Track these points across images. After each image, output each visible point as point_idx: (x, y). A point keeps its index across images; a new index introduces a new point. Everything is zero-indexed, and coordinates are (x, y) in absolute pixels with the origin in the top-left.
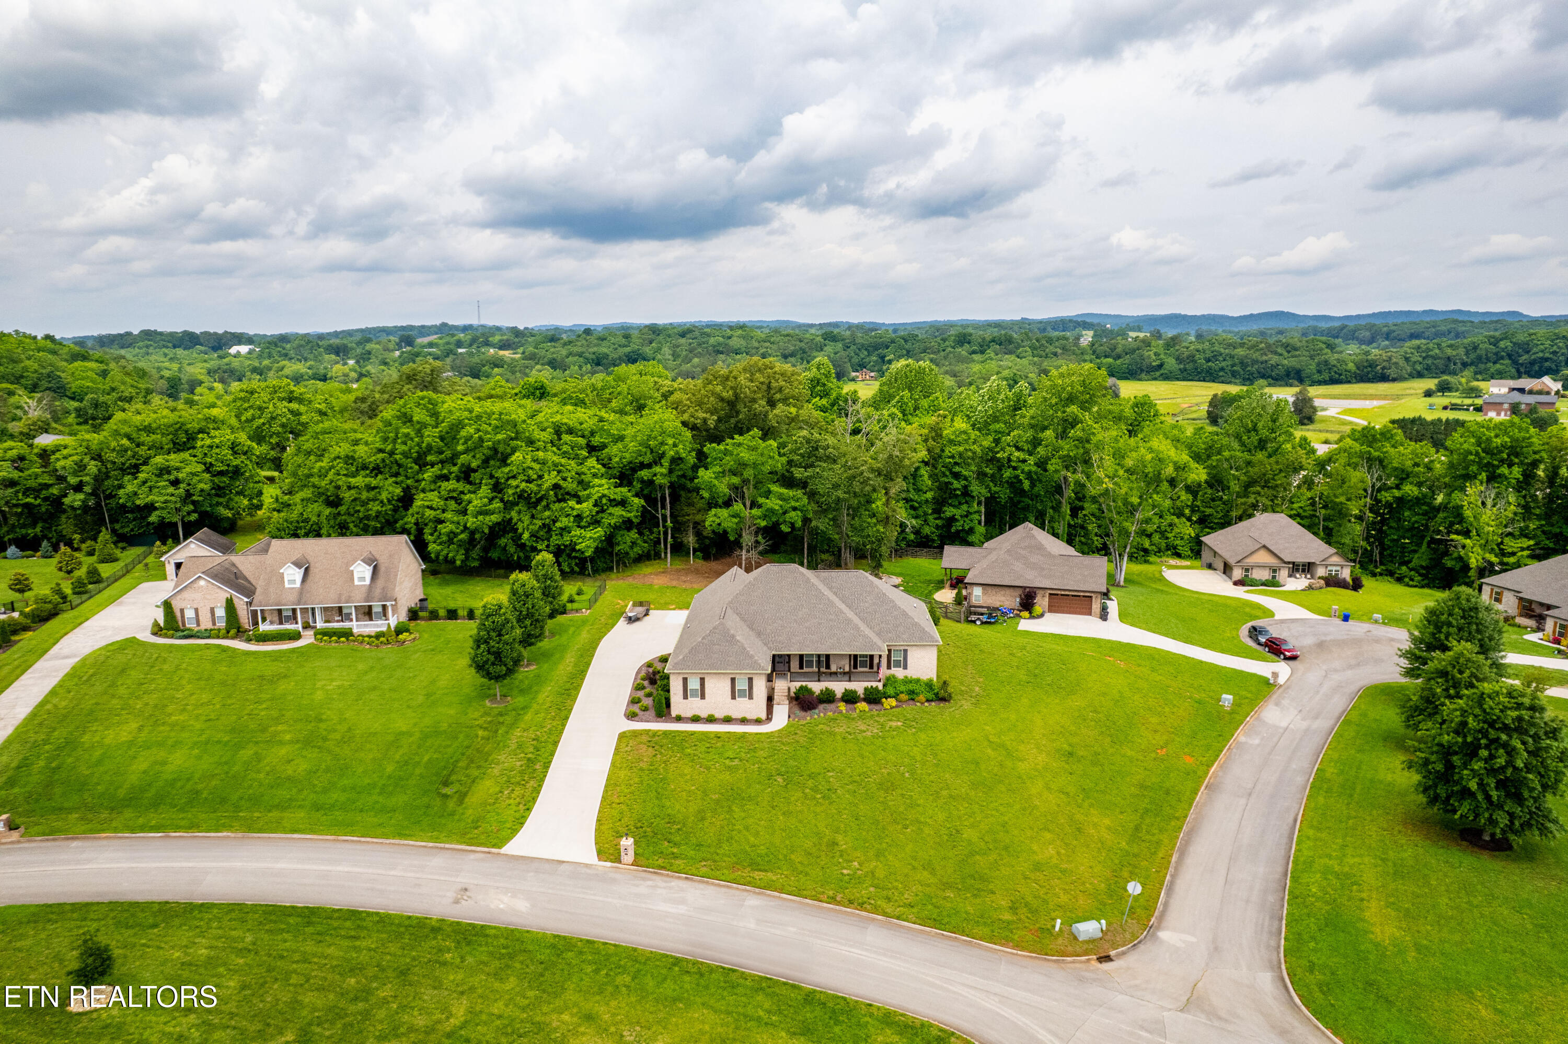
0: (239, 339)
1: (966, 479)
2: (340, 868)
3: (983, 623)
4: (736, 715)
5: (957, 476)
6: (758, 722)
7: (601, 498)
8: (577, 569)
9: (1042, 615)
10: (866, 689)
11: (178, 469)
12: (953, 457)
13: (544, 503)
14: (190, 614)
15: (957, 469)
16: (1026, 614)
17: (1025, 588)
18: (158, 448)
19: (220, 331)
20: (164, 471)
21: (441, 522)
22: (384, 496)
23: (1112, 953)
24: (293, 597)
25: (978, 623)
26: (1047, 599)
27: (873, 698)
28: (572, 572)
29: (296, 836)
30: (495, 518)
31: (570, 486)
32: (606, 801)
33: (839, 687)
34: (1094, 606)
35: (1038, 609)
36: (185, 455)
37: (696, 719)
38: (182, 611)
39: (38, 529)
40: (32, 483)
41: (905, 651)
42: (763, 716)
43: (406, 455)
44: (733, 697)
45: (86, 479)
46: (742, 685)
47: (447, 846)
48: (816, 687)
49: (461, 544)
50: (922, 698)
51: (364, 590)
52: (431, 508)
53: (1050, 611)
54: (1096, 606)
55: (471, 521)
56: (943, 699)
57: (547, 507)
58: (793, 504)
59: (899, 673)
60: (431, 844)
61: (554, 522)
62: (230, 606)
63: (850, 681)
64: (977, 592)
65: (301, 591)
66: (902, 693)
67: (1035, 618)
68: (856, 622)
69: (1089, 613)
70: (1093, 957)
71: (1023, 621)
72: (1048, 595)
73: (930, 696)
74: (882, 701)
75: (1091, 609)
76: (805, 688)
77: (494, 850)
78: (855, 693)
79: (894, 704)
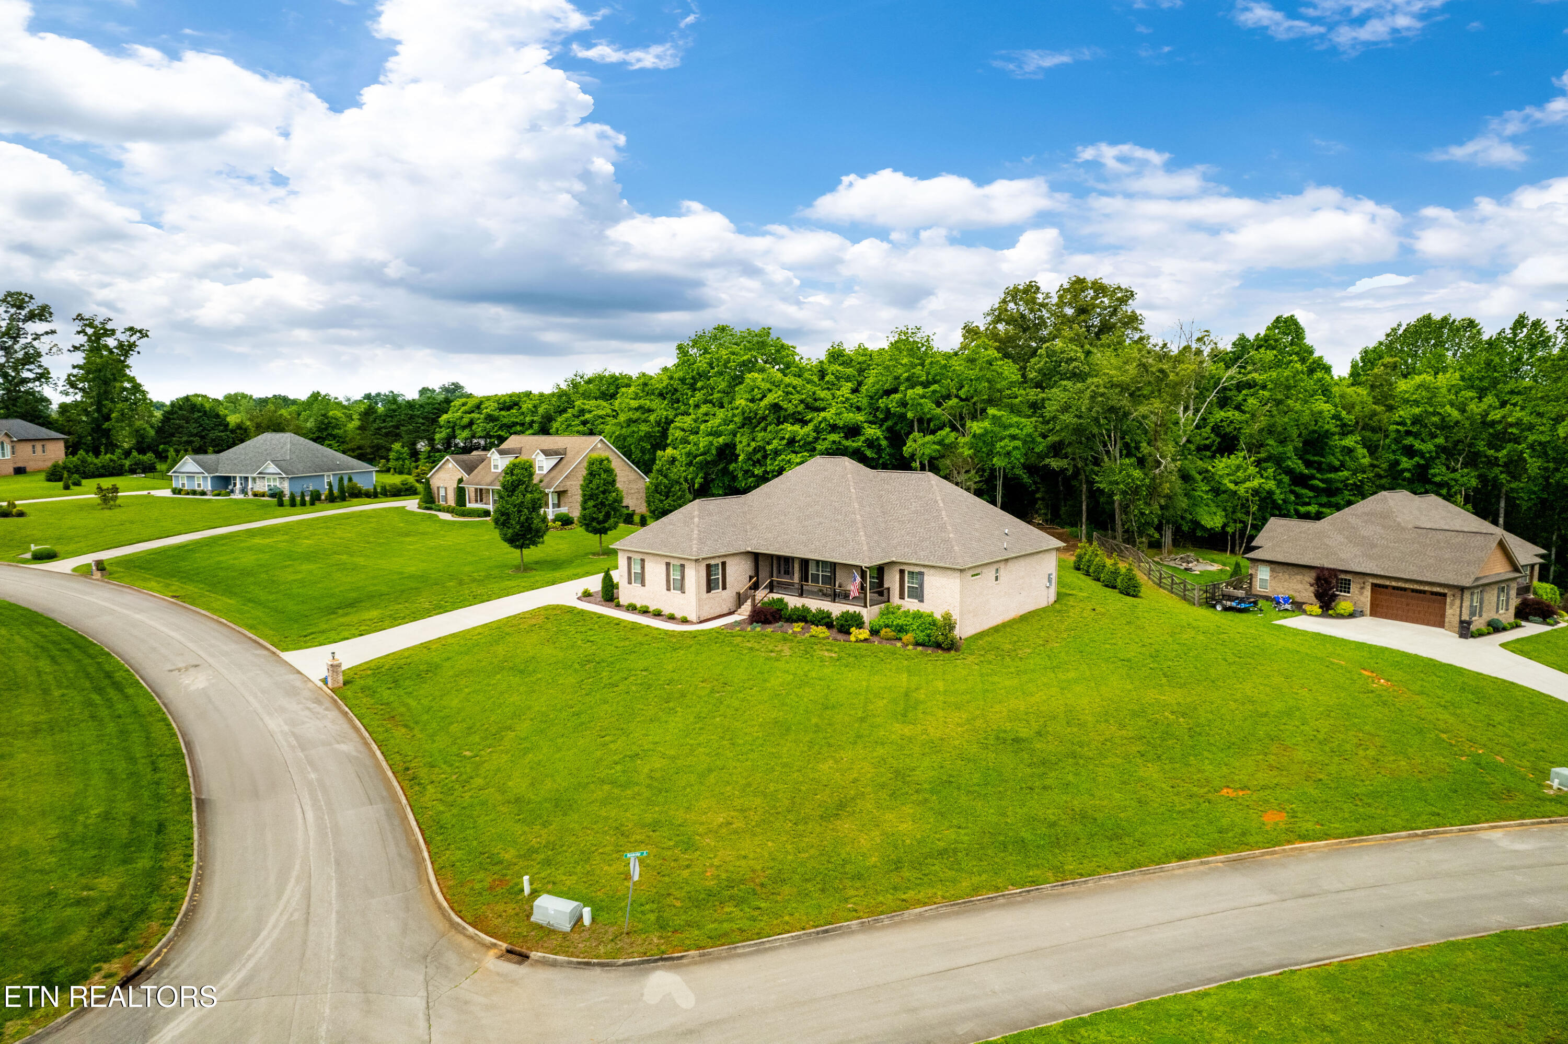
1: (1422, 455)
2: (174, 634)
3: (1225, 609)
4: (669, 609)
5: (1410, 452)
6: (685, 621)
7: (820, 423)
9: (1351, 616)
10: (847, 613)
11: (590, 412)
13: (762, 424)
14: (442, 493)
15: (1409, 441)
16: (1317, 609)
17: (1322, 569)
20: (582, 412)
22: (652, 418)
23: (535, 955)
24: (490, 479)
25: (1219, 608)
26: (1368, 593)
27: (845, 626)
29: (204, 613)
30: (721, 440)
32: (425, 645)
33: (817, 605)
34: (1449, 612)
35: (1344, 606)
37: (632, 608)
38: (438, 488)
40: (505, 421)
41: (923, 575)
42: (695, 619)
43: (683, 380)
44: (668, 589)
46: (676, 574)
47: (260, 640)
48: (793, 601)
50: (907, 638)
52: (683, 430)
53: (1374, 613)
54: (1452, 613)
56: (938, 646)
59: (909, 603)
60: (254, 637)
62: (460, 481)
63: (832, 601)
64: (1264, 573)
66: (887, 626)
67: (1331, 616)
68: (860, 525)
69: (1441, 624)
70: (504, 946)
71: (1304, 617)
72: (1374, 586)
73: (921, 637)
74: (853, 629)
75: (1443, 616)
76: (781, 600)
77: (278, 652)
78: (829, 615)
79: (862, 637)
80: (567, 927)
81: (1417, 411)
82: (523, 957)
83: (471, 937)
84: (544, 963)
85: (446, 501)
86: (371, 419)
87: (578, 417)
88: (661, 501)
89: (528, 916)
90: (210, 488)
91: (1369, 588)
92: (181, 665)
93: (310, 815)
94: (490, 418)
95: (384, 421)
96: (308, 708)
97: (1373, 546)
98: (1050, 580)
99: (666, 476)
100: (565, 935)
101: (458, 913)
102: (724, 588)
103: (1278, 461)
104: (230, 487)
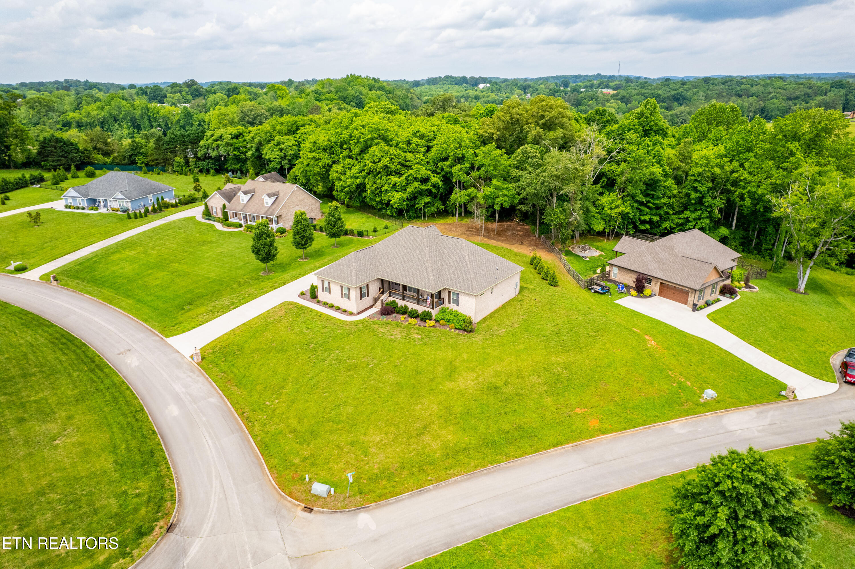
0: (484, 80)
2: (110, 327)
3: (596, 292)
4: (343, 307)
6: (352, 314)
7: (409, 176)
8: (394, 214)
9: (650, 296)
10: (425, 311)
11: (283, 143)
12: (693, 175)
13: (379, 176)
14: (214, 210)
16: (635, 293)
17: (640, 273)
18: (280, 133)
19: (477, 77)
20: (279, 143)
21: (340, 180)
22: (320, 164)
23: (315, 509)
24: (240, 207)
25: (593, 291)
26: (658, 286)
27: (425, 317)
28: (392, 216)
29: (118, 310)
30: (358, 181)
31: (393, 167)
32: (233, 332)
33: (411, 306)
34: (689, 299)
35: (647, 292)
36: (291, 137)
37: (325, 304)
38: (212, 207)
39: (239, 166)
40: (237, 145)
41: (458, 294)
42: (355, 312)
44: (342, 297)
45: (253, 145)
46: (345, 291)
47: (154, 330)
48: (401, 303)
49: (347, 193)
50: (452, 325)
51: (266, 209)
52: (337, 172)
53: (660, 295)
54: (691, 299)
55: (349, 182)
56: (465, 330)
57: (380, 178)
58: (505, 192)
59: (453, 306)
60: (150, 328)
61: (383, 186)
62: (224, 206)
63: (419, 304)
64: (615, 270)
65: (246, 204)
66: (443, 319)
67: (641, 297)
68: (430, 269)
69: (686, 303)
70: (303, 505)
71: (629, 297)
72: (661, 283)
73: (458, 326)
74: (427, 321)
75: (687, 300)
76: (394, 302)
77: (164, 338)
78: (417, 312)
79: (431, 325)
80: (326, 496)
81: (701, 170)
82: (311, 510)
83: (290, 502)
84: (320, 512)
85: (217, 214)
86: (161, 143)
87: (277, 146)
88: (332, 229)
89: (310, 491)
90: (86, 205)
91: (659, 284)
92: (122, 350)
93: (210, 442)
94: (227, 144)
95: (169, 145)
96: (190, 376)
97: (664, 264)
98: (516, 286)
99: (333, 216)
100: (324, 498)
101: (282, 490)
102: (368, 296)
103: (633, 197)
104: (97, 204)
